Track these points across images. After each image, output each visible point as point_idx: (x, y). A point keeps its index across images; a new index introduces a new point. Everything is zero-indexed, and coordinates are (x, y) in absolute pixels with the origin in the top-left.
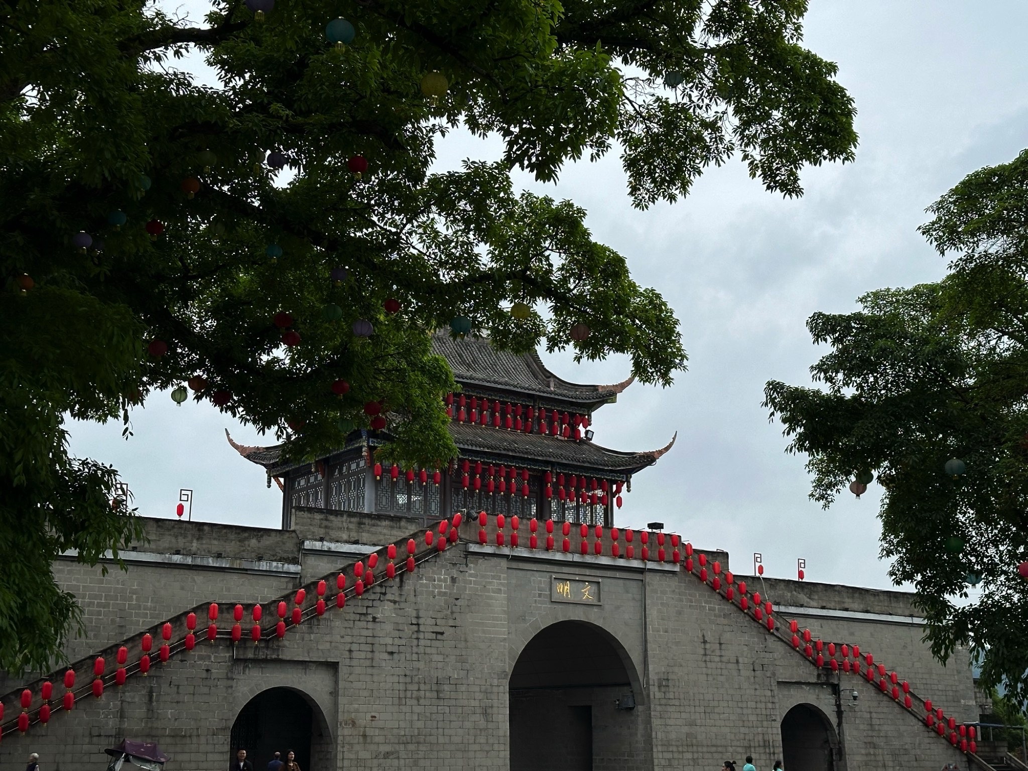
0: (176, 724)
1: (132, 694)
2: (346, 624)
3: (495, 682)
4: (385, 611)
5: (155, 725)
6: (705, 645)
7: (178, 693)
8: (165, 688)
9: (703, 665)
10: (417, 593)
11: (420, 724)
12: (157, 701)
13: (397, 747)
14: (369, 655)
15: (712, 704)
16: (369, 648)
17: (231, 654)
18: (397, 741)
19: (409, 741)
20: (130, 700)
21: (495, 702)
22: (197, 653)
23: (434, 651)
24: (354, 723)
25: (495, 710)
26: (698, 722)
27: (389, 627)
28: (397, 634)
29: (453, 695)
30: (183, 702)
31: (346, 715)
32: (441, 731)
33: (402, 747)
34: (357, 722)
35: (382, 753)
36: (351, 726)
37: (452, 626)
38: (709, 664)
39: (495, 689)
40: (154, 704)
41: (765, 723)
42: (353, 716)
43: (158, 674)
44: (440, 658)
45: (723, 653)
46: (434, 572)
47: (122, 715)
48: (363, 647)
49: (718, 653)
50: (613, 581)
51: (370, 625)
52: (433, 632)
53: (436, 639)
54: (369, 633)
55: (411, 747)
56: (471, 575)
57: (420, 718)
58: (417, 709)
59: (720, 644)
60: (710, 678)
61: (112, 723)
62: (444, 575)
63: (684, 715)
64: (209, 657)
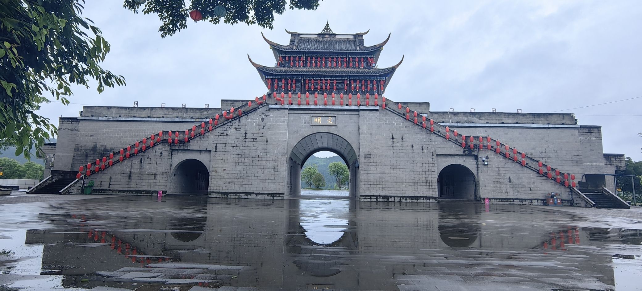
0: (150, 170)
1: (135, 161)
2: (215, 137)
3: (280, 157)
4: (232, 131)
5: (142, 171)
6: (393, 140)
7: (150, 161)
8: (146, 159)
9: (392, 148)
10: (246, 125)
11: (245, 172)
12: (143, 163)
13: (234, 180)
14: (224, 148)
15: (395, 164)
16: (224, 145)
17: (170, 148)
18: (234, 178)
19: (239, 178)
20: (134, 163)
21: (279, 165)
22: (158, 148)
23: (252, 146)
24: (216, 171)
25: (279, 167)
26: (387, 172)
27: (233, 137)
28: (236, 140)
29: (260, 162)
30: (152, 163)
31: (213, 168)
32: (253, 175)
33: (236, 180)
34: (217, 171)
35: (228, 182)
36: (215, 172)
37: (261, 136)
38: (395, 148)
39: (279, 160)
40: (142, 164)
41: (427, 173)
42: (216, 169)
43: (144, 154)
44: (255, 148)
45: (403, 143)
46: (254, 117)
47: (131, 167)
48: (221, 145)
49: (401, 143)
50: (343, 115)
51: (225, 137)
52: (252, 139)
53: (253, 141)
54: (225, 140)
55: (240, 180)
56: (271, 117)
57: (244, 170)
58: (243, 167)
59: (402, 139)
60: (395, 154)
61: (128, 170)
62: (259, 117)
63: (378, 169)
64: (162, 149)
